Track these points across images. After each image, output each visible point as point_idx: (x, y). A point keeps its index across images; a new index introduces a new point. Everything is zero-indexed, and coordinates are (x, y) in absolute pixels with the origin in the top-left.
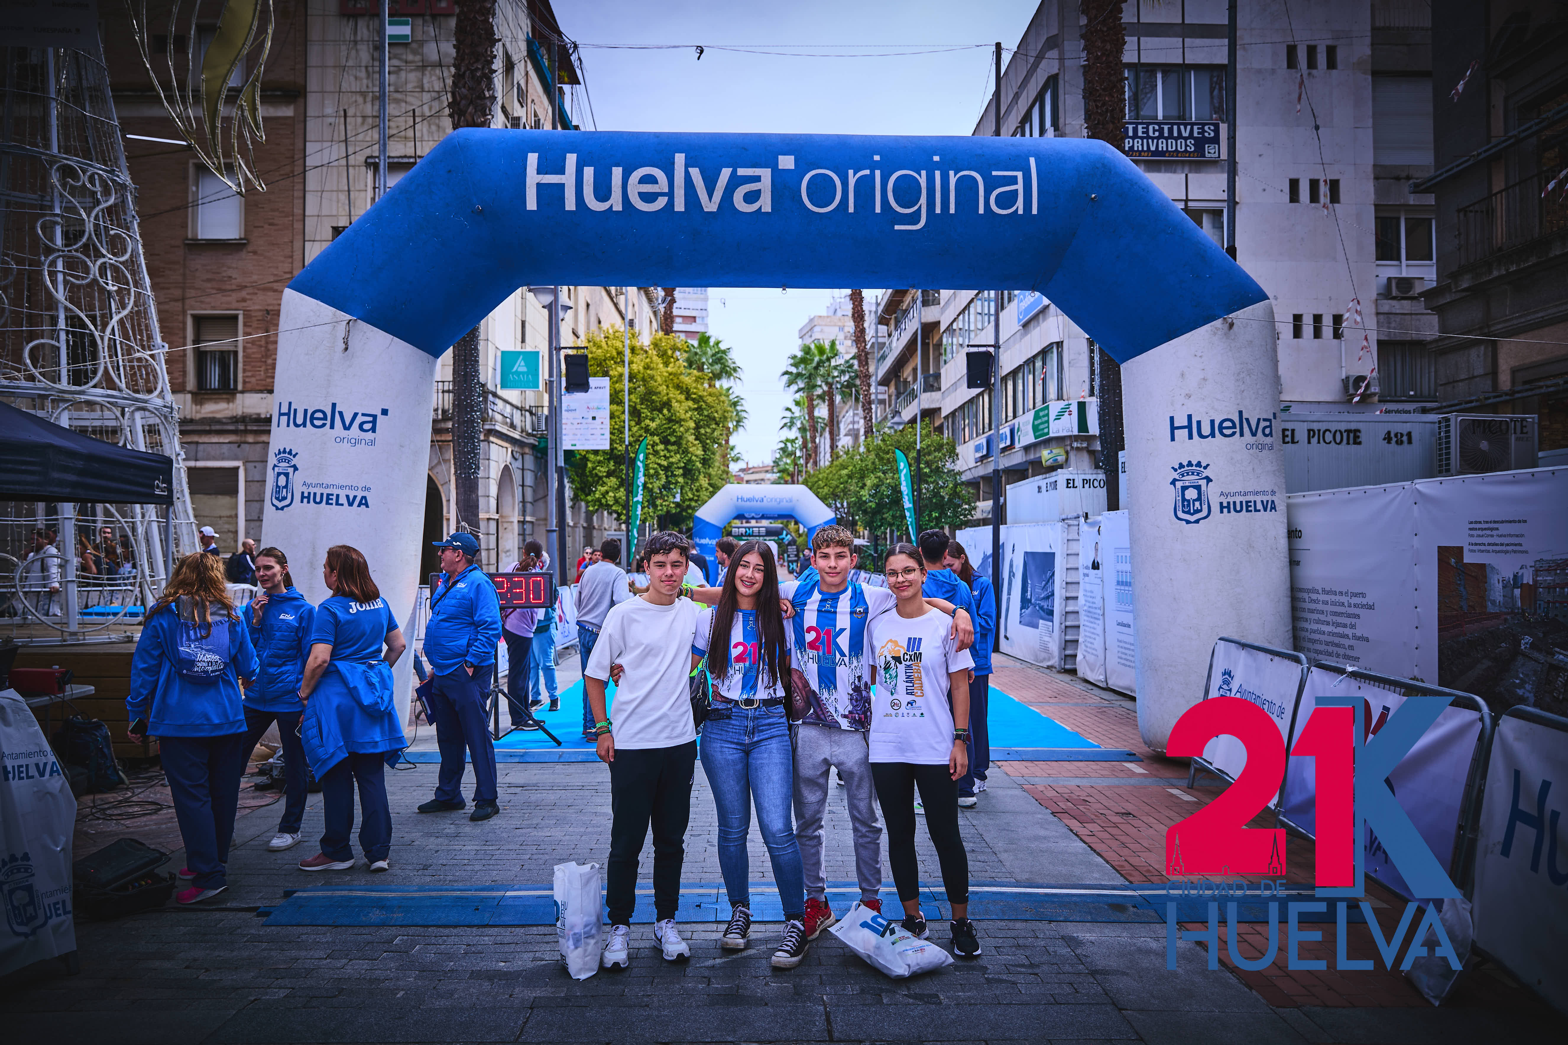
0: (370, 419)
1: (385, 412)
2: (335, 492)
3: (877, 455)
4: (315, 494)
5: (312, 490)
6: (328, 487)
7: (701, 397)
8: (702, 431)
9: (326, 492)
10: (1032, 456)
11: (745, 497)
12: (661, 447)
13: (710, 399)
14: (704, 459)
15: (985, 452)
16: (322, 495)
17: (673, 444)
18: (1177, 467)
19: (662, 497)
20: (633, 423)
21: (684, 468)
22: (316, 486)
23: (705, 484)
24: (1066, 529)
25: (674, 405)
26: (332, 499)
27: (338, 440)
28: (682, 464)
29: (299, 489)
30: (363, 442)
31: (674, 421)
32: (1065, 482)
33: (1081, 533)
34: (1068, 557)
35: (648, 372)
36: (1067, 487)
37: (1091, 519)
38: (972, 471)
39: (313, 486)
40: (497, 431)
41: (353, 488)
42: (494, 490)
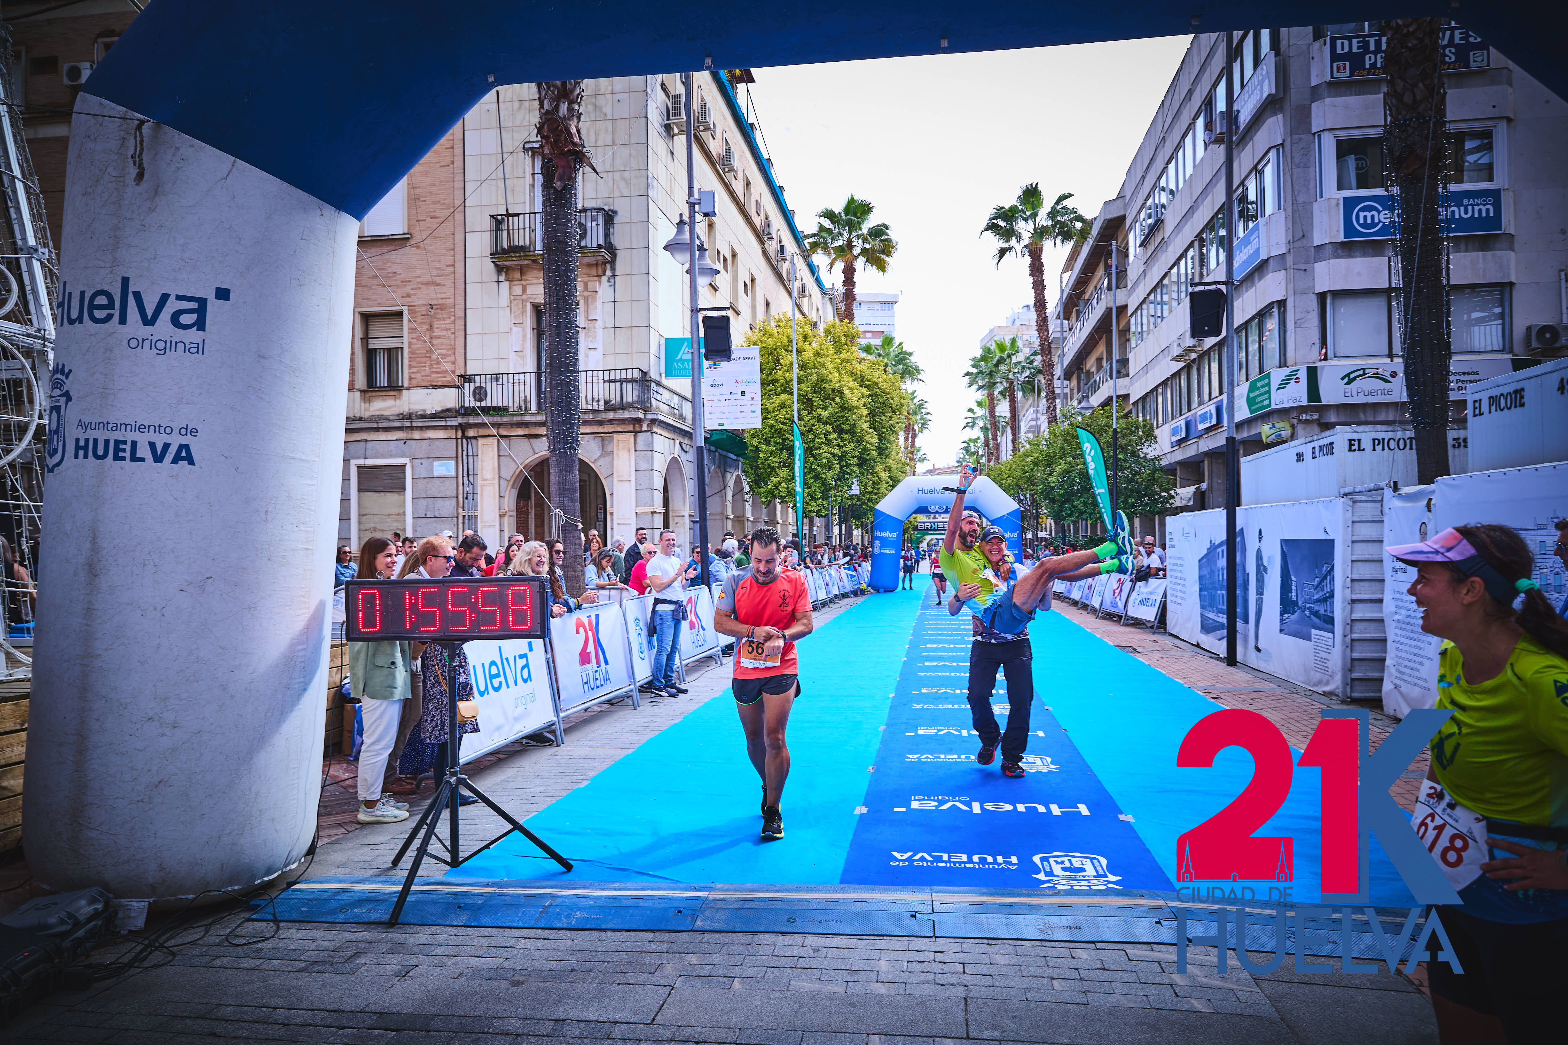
0: (193, 305)
1: (223, 294)
3: (1066, 440)
4: (96, 441)
5: (92, 435)
6: (116, 428)
7: (876, 383)
8: (878, 418)
9: (113, 436)
10: (1245, 435)
11: (926, 488)
12: (835, 435)
13: (885, 386)
14: (879, 448)
15: (1183, 435)
16: (107, 442)
17: (847, 432)
19: (836, 487)
20: (804, 412)
21: (859, 457)
22: (98, 426)
23: (884, 476)
24: (1353, 507)
25: (846, 392)
26: (124, 450)
27: (133, 343)
28: (857, 453)
29: (72, 433)
30: (180, 346)
31: (846, 408)
32: (1347, 443)
33: (1386, 510)
34: (1356, 545)
35: (819, 359)
36: (1350, 450)
37: (1406, 490)
38: (1168, 456)
39: (93, 427)
40: (661, 422)
41: (162, 431)
42: (659, 483)
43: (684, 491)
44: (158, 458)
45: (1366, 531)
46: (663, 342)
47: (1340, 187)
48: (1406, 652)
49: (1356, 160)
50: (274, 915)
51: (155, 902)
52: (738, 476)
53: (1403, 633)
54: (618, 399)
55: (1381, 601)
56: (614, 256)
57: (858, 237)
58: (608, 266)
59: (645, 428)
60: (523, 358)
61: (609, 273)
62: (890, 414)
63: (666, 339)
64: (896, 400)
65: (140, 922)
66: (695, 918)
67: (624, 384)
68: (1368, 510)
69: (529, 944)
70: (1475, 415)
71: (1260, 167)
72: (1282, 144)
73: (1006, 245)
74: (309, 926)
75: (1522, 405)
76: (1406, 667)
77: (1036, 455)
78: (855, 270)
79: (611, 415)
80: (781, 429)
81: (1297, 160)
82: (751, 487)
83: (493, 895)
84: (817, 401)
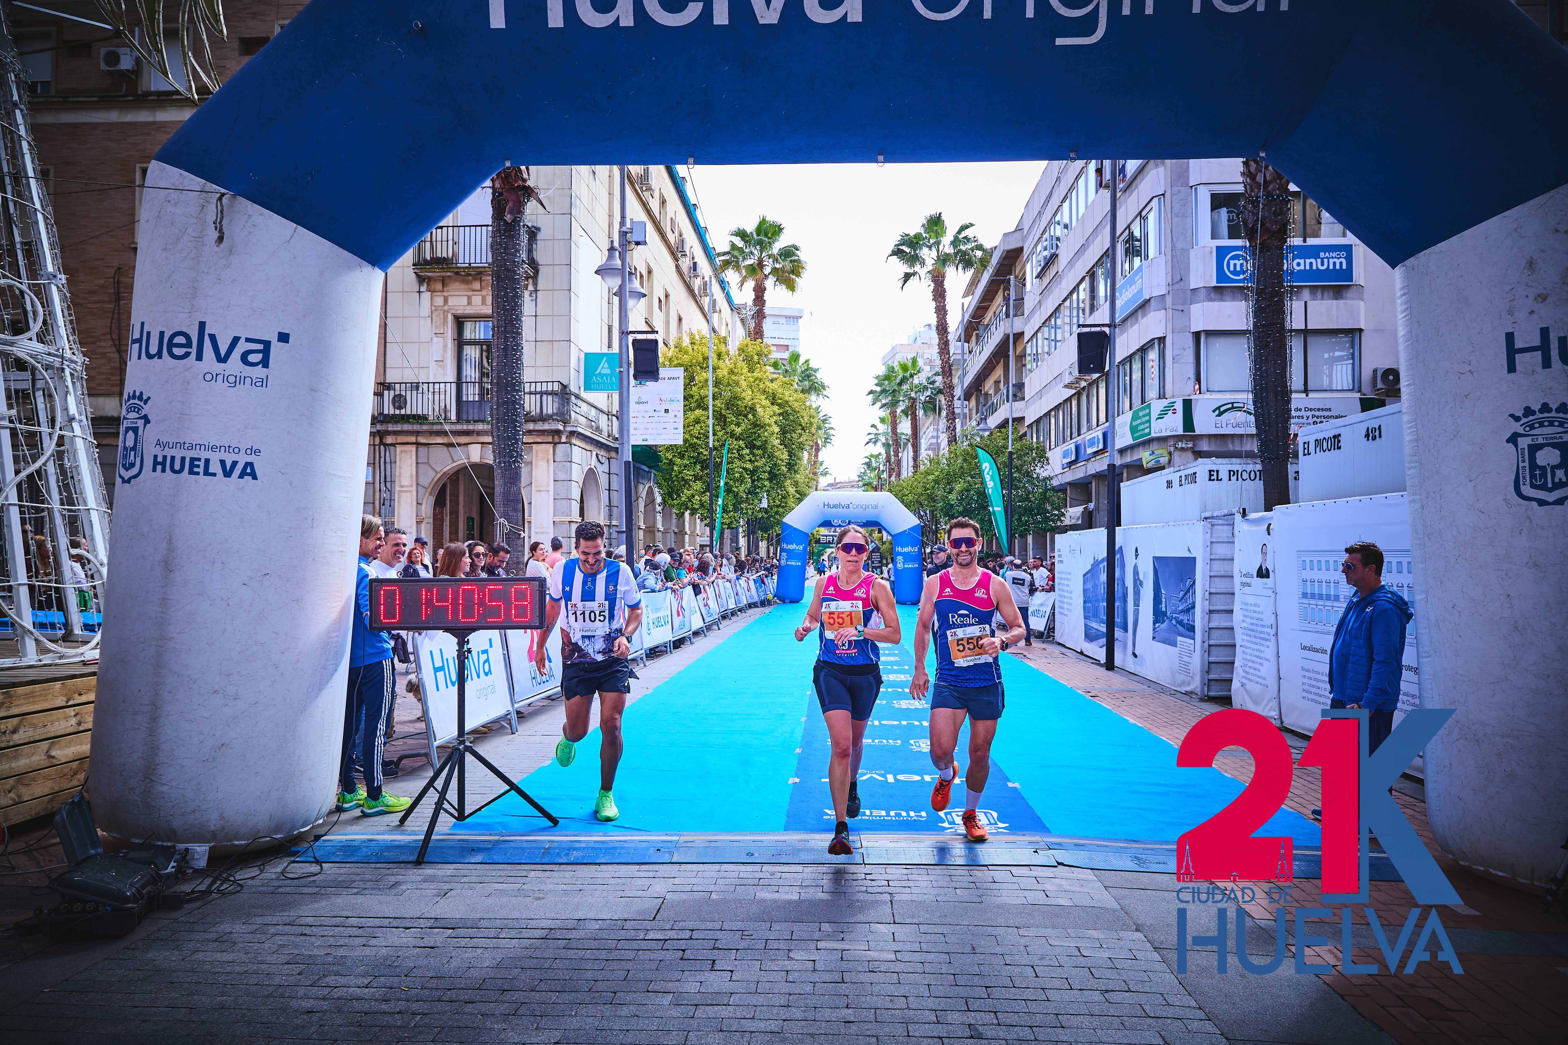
0: (260, 347)
1: (284, 338)
2: (204, 455)
3: (965, 460)
4: (173, 458)
5: (169, 453)
6: (192, 447)
8: (789, 436)
9: (189, 454)
11: (831, 503)
12: (747, 451)
13: (796, 405)
14: (789, 464)
16: (183, 459)
17: (759, 448)
18: (1520, 414)
19: (747, 501)
20: (718, 428)
21: (770, 473)
22: (174, 445)
23: (792, 490)
24: (1211, 529)
25: (759, 410)
26: (198, 466)
27: (208, 377)
28: (768, 469)
29: (150, 450)
30: (248, 380)
31: (758, 425)
32: (1207, 474)
33: (1236, 533)
34: (1213, 562)
35: (733, 377)
36: (1210, 480)
37: (1252, 516)
38: (1059, 477)
39: (171, 446)
40: (580, 434)
41: (231, 450)
42: (576, 494)
43: (599, 500)
44: (227, 474)
45: (1221, 550)
46: (582, 356)
47: (1213, 238)
48: (1251, 655)
49: (1228, 212)
50: (315, 858)
51: (214, 846)
52: (650, 488)
53: (1248, 638)
54: (538, 410)
55: (1231, 612)
56: (537, 271)
57: (769, 256)
58: (530, 281)
59: (564, 439)
60: (444, 368)
61: (531, 288)
62: (800, 431)
63: (586, 354)
64: (806, 418)
65: (202, 863)
66: (671, 854)
67: (545, 397)
68: (1222, 532)
69: (540, 874)
70: (1304, 455)
71: (1144, 214)
72: (1163, 195)
73: (912, 271)
74: (348, 865)
75: (1339, 448)
76: (1250, 667)
77: (936, 474)
78: (765, 289)
79: (531, 426)
80: (695, 443)
81: (1176, 210)
82: (663, 499)
83: (498, 841)
84: (731, 418)
